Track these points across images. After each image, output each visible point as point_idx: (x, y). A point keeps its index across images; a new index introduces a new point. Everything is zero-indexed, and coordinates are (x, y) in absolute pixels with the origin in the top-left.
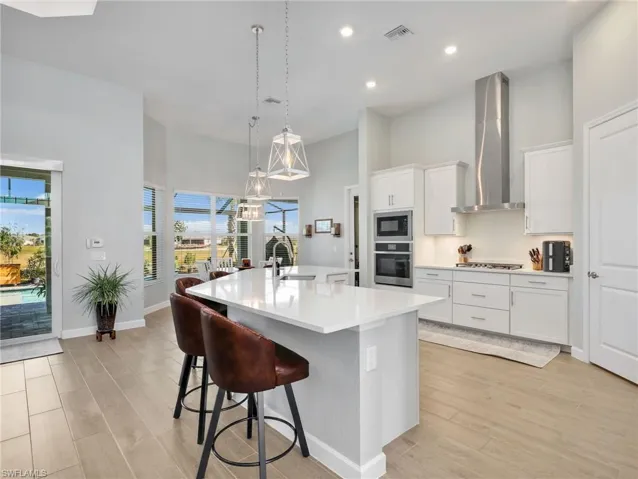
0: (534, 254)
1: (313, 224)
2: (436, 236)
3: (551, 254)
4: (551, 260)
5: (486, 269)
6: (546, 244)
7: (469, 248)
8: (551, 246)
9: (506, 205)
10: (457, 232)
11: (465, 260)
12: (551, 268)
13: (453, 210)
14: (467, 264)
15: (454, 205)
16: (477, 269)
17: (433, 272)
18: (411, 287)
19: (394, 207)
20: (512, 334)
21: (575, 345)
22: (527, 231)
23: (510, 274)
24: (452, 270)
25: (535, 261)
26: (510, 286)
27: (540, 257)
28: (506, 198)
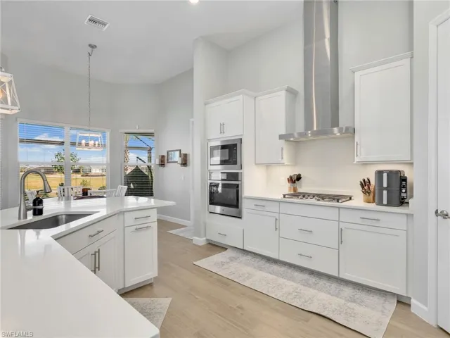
0: (365, 184)
1: (166, 155)
2: (268, 166)
3: (385, 185)
4: (385, 192)
5: (313, 201)
6: (379, 174)
7: (299, 178)
8: (385, 175)
9: (336, 130)
10: (286, 160)
11: (295, 190)
12: (385, 202)
13: (281, 137)
14: (296, 194)
15: (283, 132)
16: (304, 201)
17: (262, 202)
18: (240, 218)
19: (225, 135)
20: (341, 276)
21: (415, 298)
22: (357, 159)
23: (339, 208)
24: (279, 202)
25: (365, 192)
26: (339, 221)
27: (372, 188)
28: (335, 122)
